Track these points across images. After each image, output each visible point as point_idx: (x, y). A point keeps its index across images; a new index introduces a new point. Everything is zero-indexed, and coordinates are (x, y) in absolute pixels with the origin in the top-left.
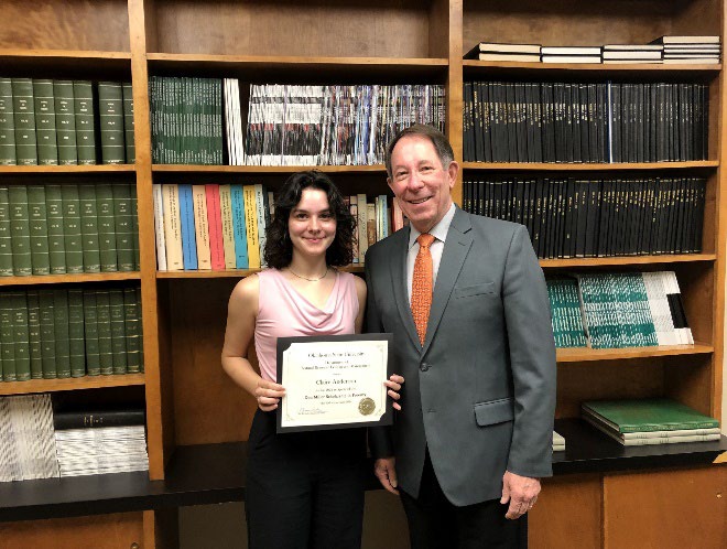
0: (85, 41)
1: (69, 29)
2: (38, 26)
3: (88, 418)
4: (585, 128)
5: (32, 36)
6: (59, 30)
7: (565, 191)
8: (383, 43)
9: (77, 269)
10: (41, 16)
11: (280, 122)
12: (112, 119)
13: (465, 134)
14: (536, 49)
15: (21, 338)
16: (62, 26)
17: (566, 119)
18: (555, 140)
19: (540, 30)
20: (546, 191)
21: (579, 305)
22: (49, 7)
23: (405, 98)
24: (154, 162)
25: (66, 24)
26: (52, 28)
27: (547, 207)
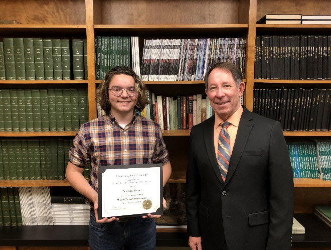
0: (68, 19)
1: (61, 13)
2: (47, 12)
3: (66, 199)
4: (325, 60)
5: (45, 17)
6: (56, 14)
7: (311, 95)
8: (214, 15)
9: (61, 129)
10: (48, 7)
11: (159, 58)
12: (78, 57)
13: (256, 64)
14: (299, 17)
15: (36, 161)
16: (58, 12)
17: (314, 56)
18: (308, 67)
19: (301, 6)
20: (300, 95)
21: (316, 156)
22: (52, 3)
23: (224, 45)
24: (97, 78)
25: (60, 11)
26: (53, 13)
27: (301, 103)
